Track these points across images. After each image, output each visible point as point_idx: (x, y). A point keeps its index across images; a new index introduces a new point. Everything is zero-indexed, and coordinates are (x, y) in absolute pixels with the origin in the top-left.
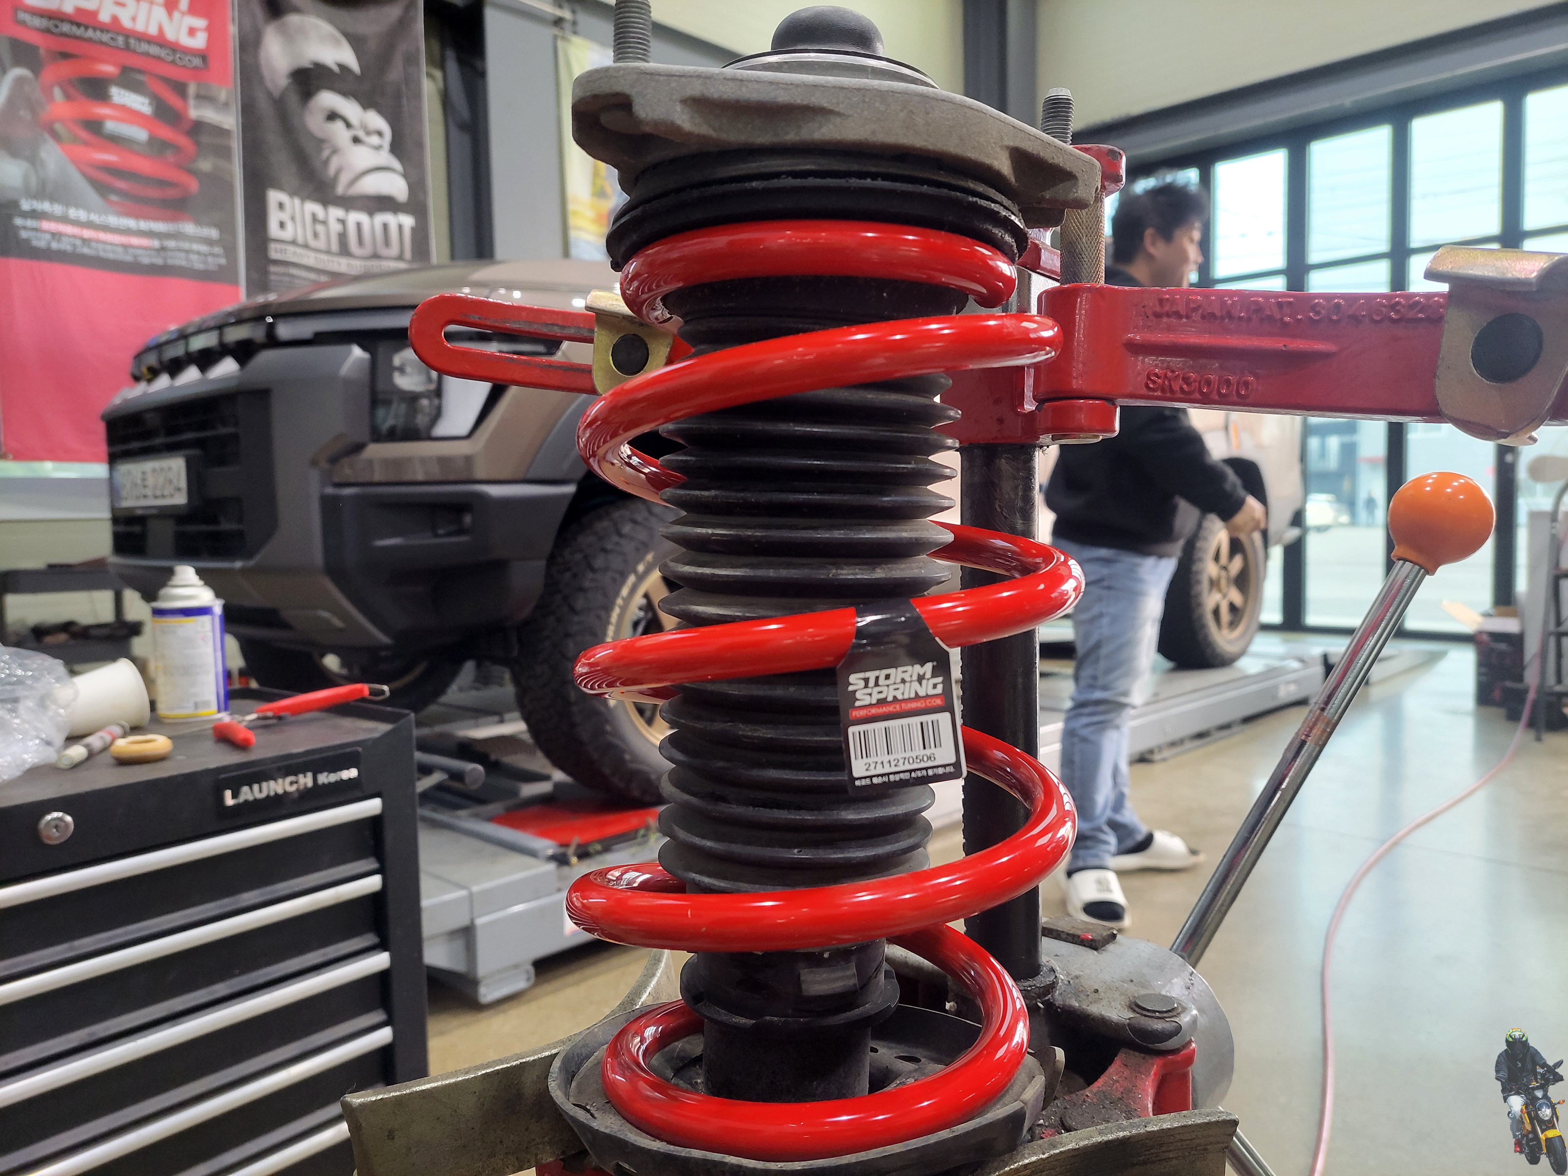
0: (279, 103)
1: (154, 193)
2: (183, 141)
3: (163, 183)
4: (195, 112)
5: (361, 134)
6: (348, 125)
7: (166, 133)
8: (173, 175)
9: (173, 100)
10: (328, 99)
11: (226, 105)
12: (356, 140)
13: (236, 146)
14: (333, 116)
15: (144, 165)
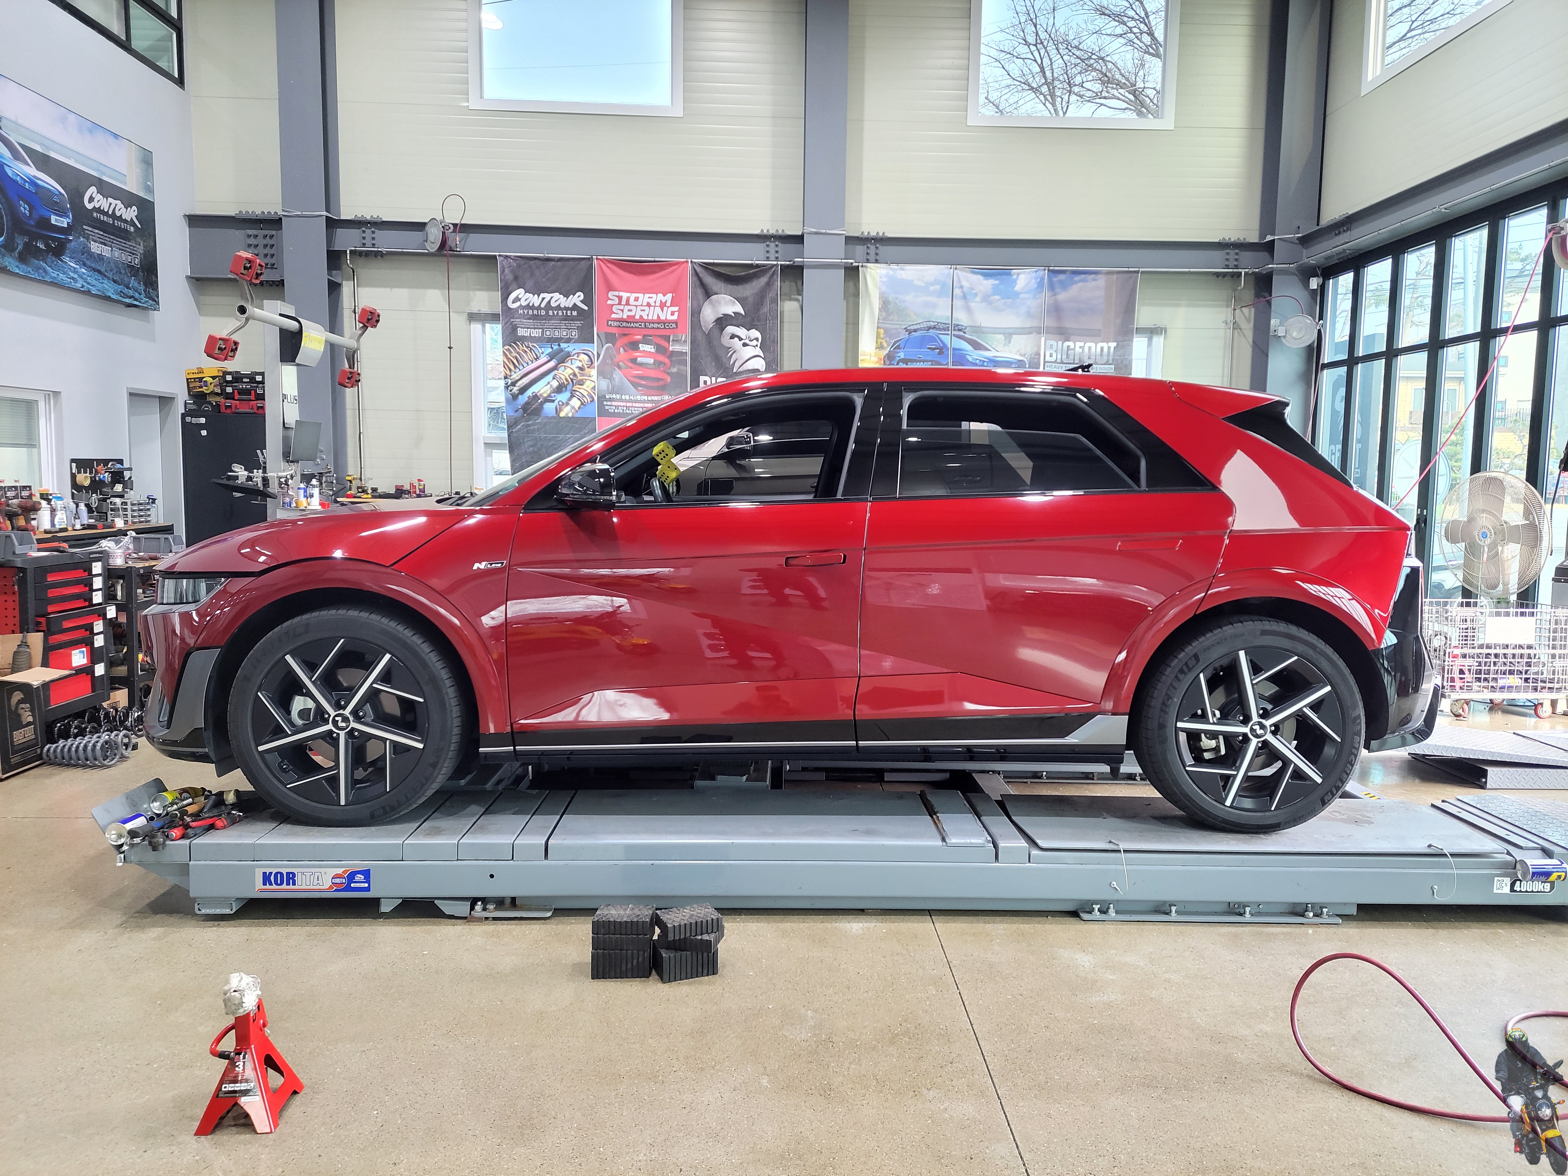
0: (708, 336)
1: (655, 384)
2: (667, 360)
3: (659, 380)
4: (671, 348)
5: (747, 341)
6: (740, 339)
7: (661, 358)
8: (661, 376)
9: (664, 343)
10: (731, 329)
11: (685, 341)
12: (745, 345)
13: (688, 358)
14: (733, 336)
15: (652, 373)
